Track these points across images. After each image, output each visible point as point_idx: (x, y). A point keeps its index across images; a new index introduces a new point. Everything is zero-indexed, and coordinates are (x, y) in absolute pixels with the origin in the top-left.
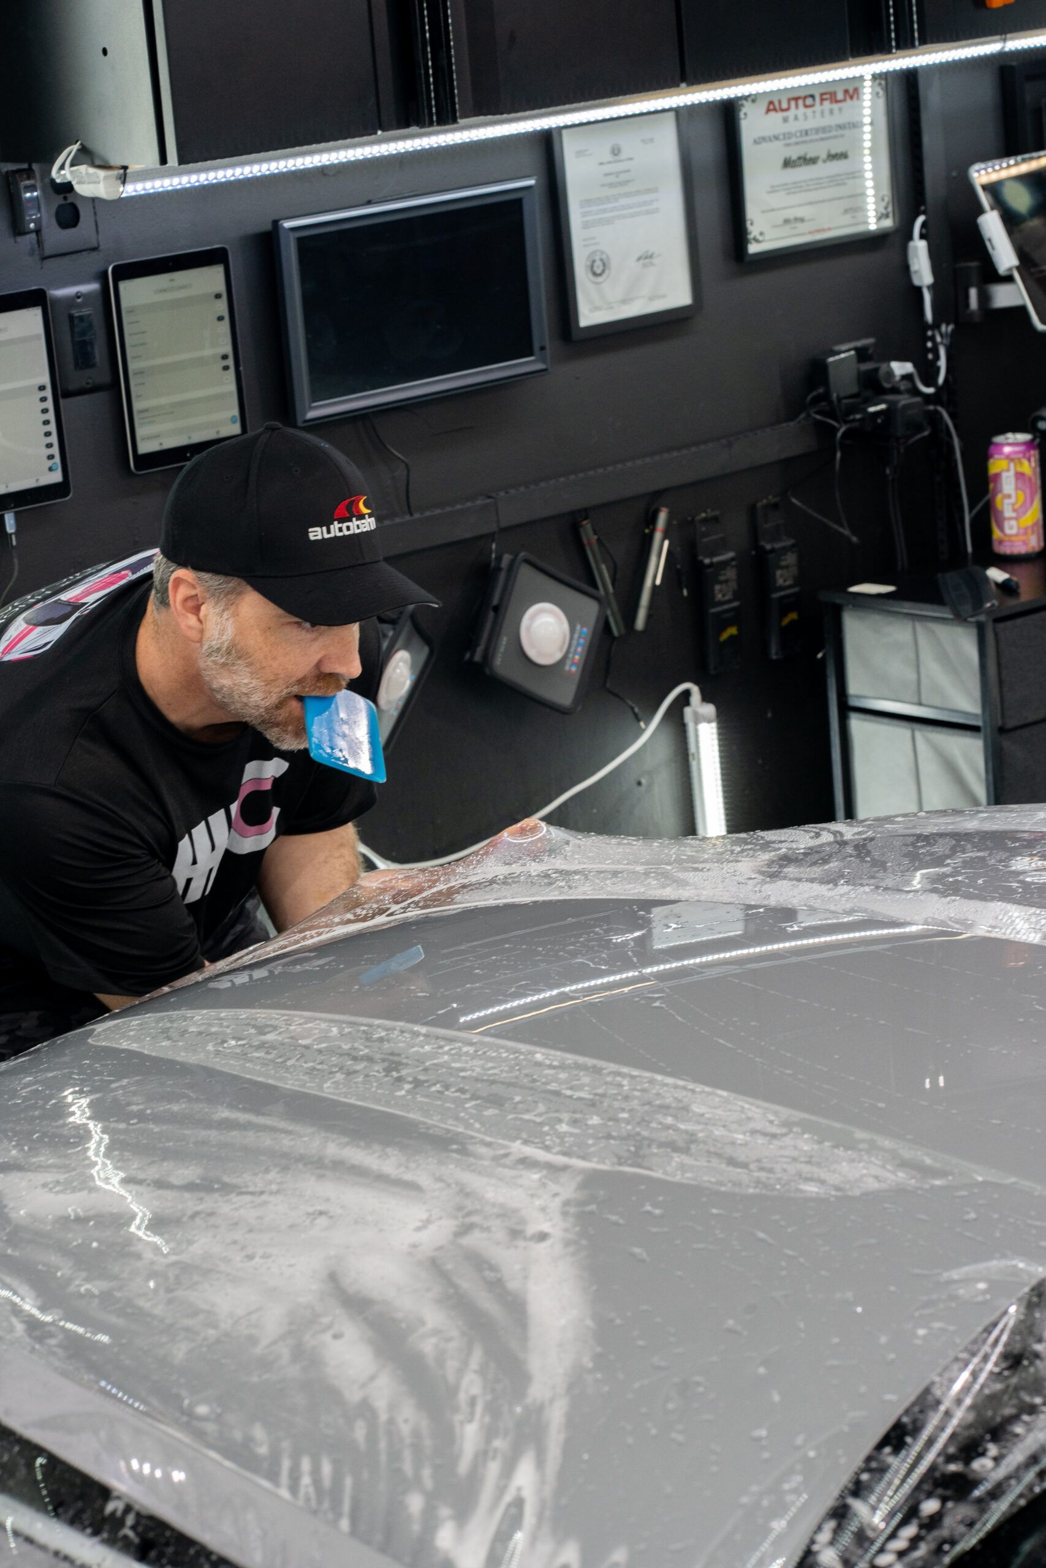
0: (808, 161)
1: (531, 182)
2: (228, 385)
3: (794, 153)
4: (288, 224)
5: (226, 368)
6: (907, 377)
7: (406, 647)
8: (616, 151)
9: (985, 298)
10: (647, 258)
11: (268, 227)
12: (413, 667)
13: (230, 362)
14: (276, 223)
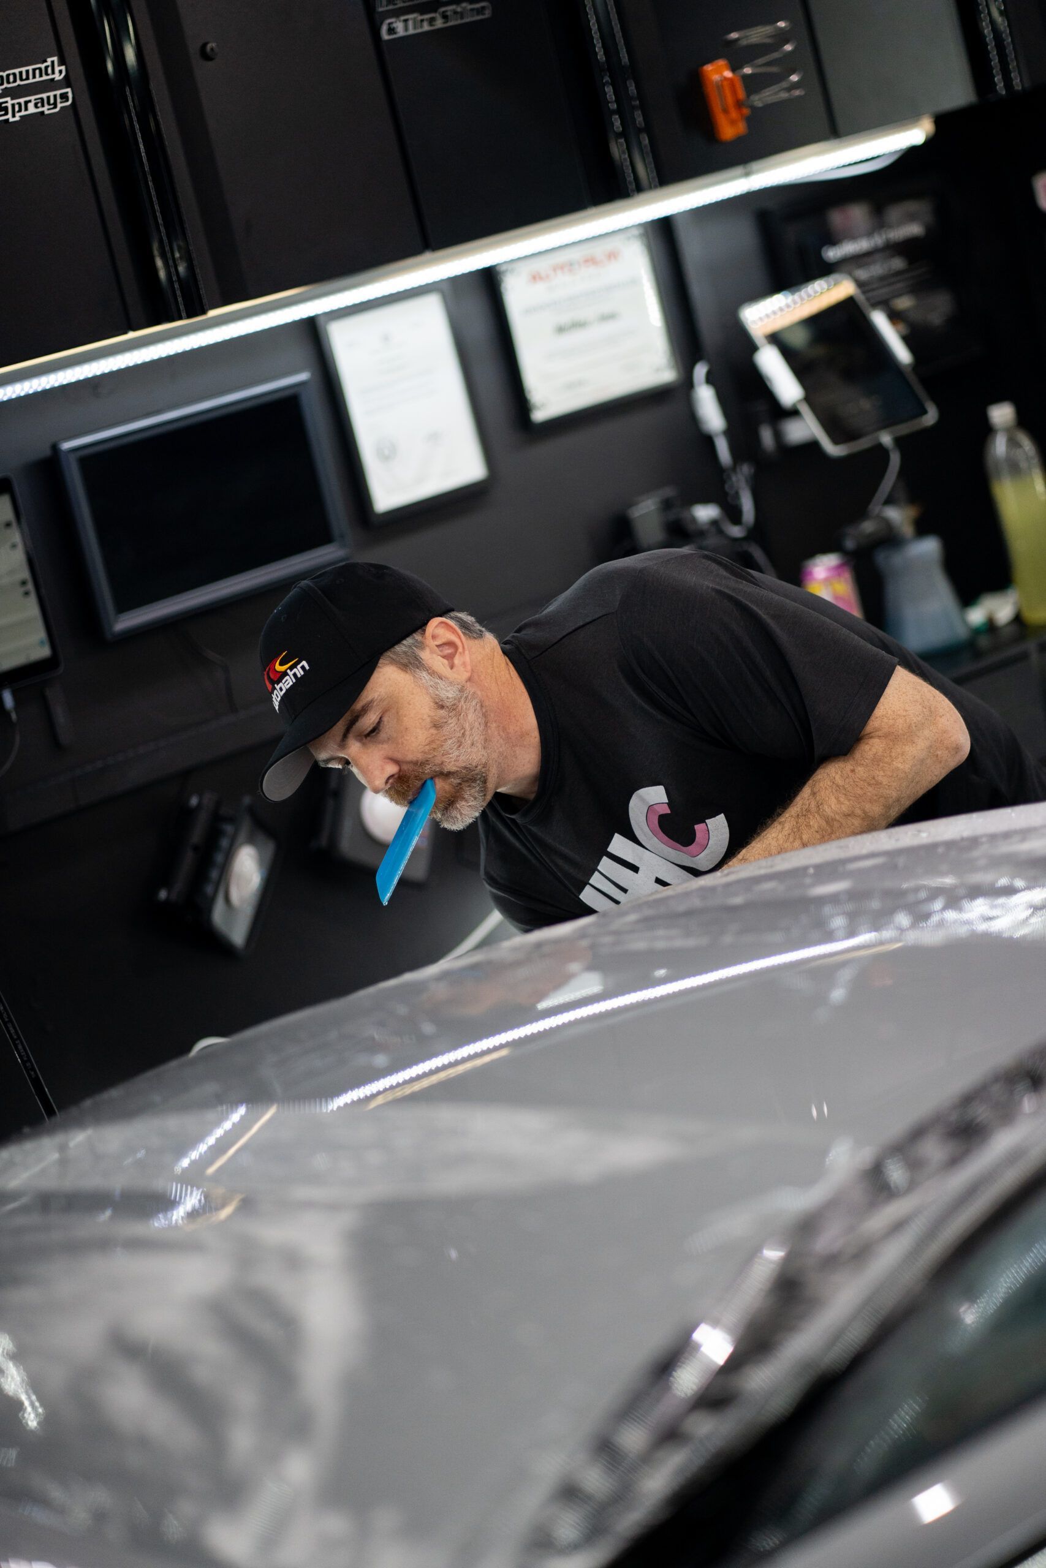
0: (578, 325)
1: (303, 376)
2: (31, 609)
3: (565, 318)
4: (67, 445)
5: (27, 594)
6: (714, 523)
7: (251, 841)
8: (386, 338)
9: (778, 435)
10: (434, 437)
11: (48, 452)
12: (261, 862)
13: (30, 586)
14: (55, 448)
